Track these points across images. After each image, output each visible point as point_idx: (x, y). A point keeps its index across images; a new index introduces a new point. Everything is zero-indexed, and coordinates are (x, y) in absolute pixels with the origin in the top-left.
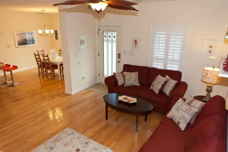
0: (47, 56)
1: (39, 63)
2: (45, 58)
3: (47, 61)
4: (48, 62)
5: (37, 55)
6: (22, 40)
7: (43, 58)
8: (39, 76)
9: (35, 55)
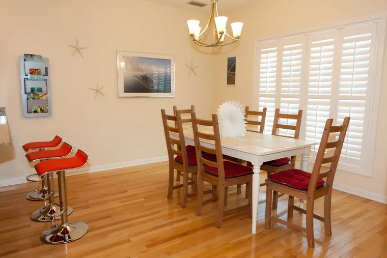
0: (214, 122)
1: (175, 147)
2: (202, 129)
3: (209, 145)
4: (214, 147)
5: (170, 118)
6: (136, 76)
7: (195, 129)
8: (170, 196)
9: (165, 117)
